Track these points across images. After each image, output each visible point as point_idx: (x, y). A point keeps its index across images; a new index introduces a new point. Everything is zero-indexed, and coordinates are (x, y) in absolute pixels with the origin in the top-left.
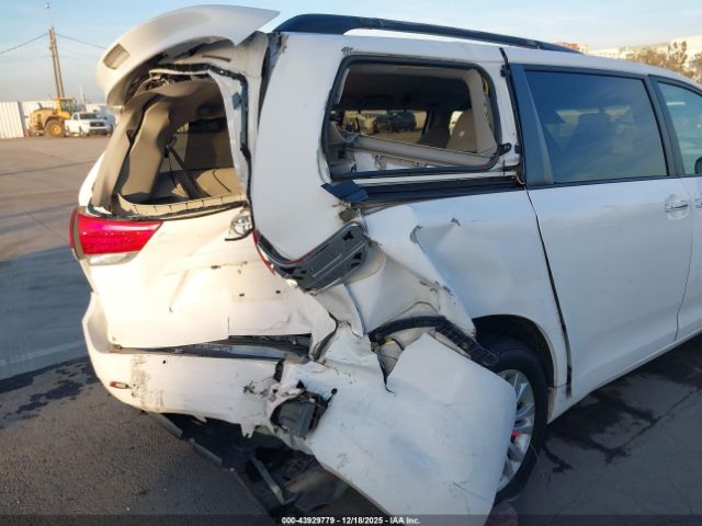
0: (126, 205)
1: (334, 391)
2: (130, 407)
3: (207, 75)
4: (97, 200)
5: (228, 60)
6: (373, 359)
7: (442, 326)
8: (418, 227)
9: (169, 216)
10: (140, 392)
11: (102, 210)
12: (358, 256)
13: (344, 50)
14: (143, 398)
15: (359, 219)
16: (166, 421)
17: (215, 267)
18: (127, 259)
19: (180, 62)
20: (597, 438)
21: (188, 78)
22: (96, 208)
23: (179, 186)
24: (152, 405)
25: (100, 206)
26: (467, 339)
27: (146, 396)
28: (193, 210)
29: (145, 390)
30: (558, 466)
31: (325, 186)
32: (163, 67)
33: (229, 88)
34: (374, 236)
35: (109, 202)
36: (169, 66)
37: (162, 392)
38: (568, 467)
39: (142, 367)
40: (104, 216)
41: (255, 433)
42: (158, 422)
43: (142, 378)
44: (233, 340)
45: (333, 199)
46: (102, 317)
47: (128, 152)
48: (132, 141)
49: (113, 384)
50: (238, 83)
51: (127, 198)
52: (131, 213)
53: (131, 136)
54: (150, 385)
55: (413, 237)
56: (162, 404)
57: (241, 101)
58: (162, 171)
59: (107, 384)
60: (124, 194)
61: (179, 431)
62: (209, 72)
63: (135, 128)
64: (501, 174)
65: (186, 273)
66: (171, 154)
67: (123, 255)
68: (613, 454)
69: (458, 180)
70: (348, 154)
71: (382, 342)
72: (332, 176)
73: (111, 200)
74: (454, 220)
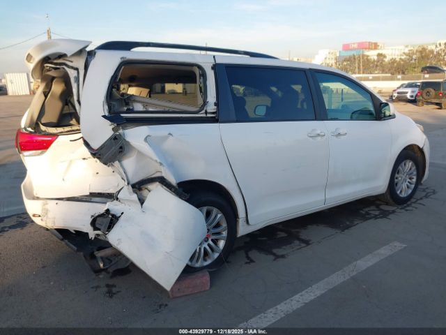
0: (43, 128)
1: (122, 213)
2: (41, 227)
3: (64, 68)
4: (28, 125)
5: (72, 62)
6: (135, 197)
7: (162, 181)
8: (148, 136)
9: (62, 133)
10: (45, 219)
11: (30, 129)
12: (121, 148)
13: (121, 58)
14: (46, 221)
15: (121, 131)
16: (56, 232)
17: (84, 159)
18: (41, 153)
19: (55, 61)
20: (275, 251)
21: (58, 68)
22: (28, 129)
23: (74, 120)
24: (50, 225)
25: (29, 127)
26: (173, 187)
27: (48, 220)
28: (73, 131)
29: (47, 218)
30: (248, 261)
31: (104, 117)
32: (49, 63)
33: (72, 73)
34: (128, 139)
35: (34, 126)
36: (52, 63)
37: (55, 218)
38: (254, 262)
39: (47, 207)
40: (31, 132)
41: (95, 238)
42: (53, 233)
43: (46, 212)
44: (92, 195)
45: (108, 122)
46: (30, 183)
47: (44, 102)
48: (46, 96)
49: (34, 215)
50: (76, 72)
51: (44, 124)
52: (45, 131)
53: (46, 94)
54: (50, 215)
55: (146, 140)
56: (54, 223)
57: (77, 79)
58: (64, 112)
59: (31, 216)
60: (43, 122)
61: (61, 237)
62: (64, 67)
63: (48, 90)
64: (204, 115)
65: (71, 161)
66: (69, 104)
67: (40, 151)
68: (277, 257)
69: (181, 117)
70: (130, 104)
71: (140, 189)
72: (109, 112)
73: (35, 125)
74: (170, 134)
